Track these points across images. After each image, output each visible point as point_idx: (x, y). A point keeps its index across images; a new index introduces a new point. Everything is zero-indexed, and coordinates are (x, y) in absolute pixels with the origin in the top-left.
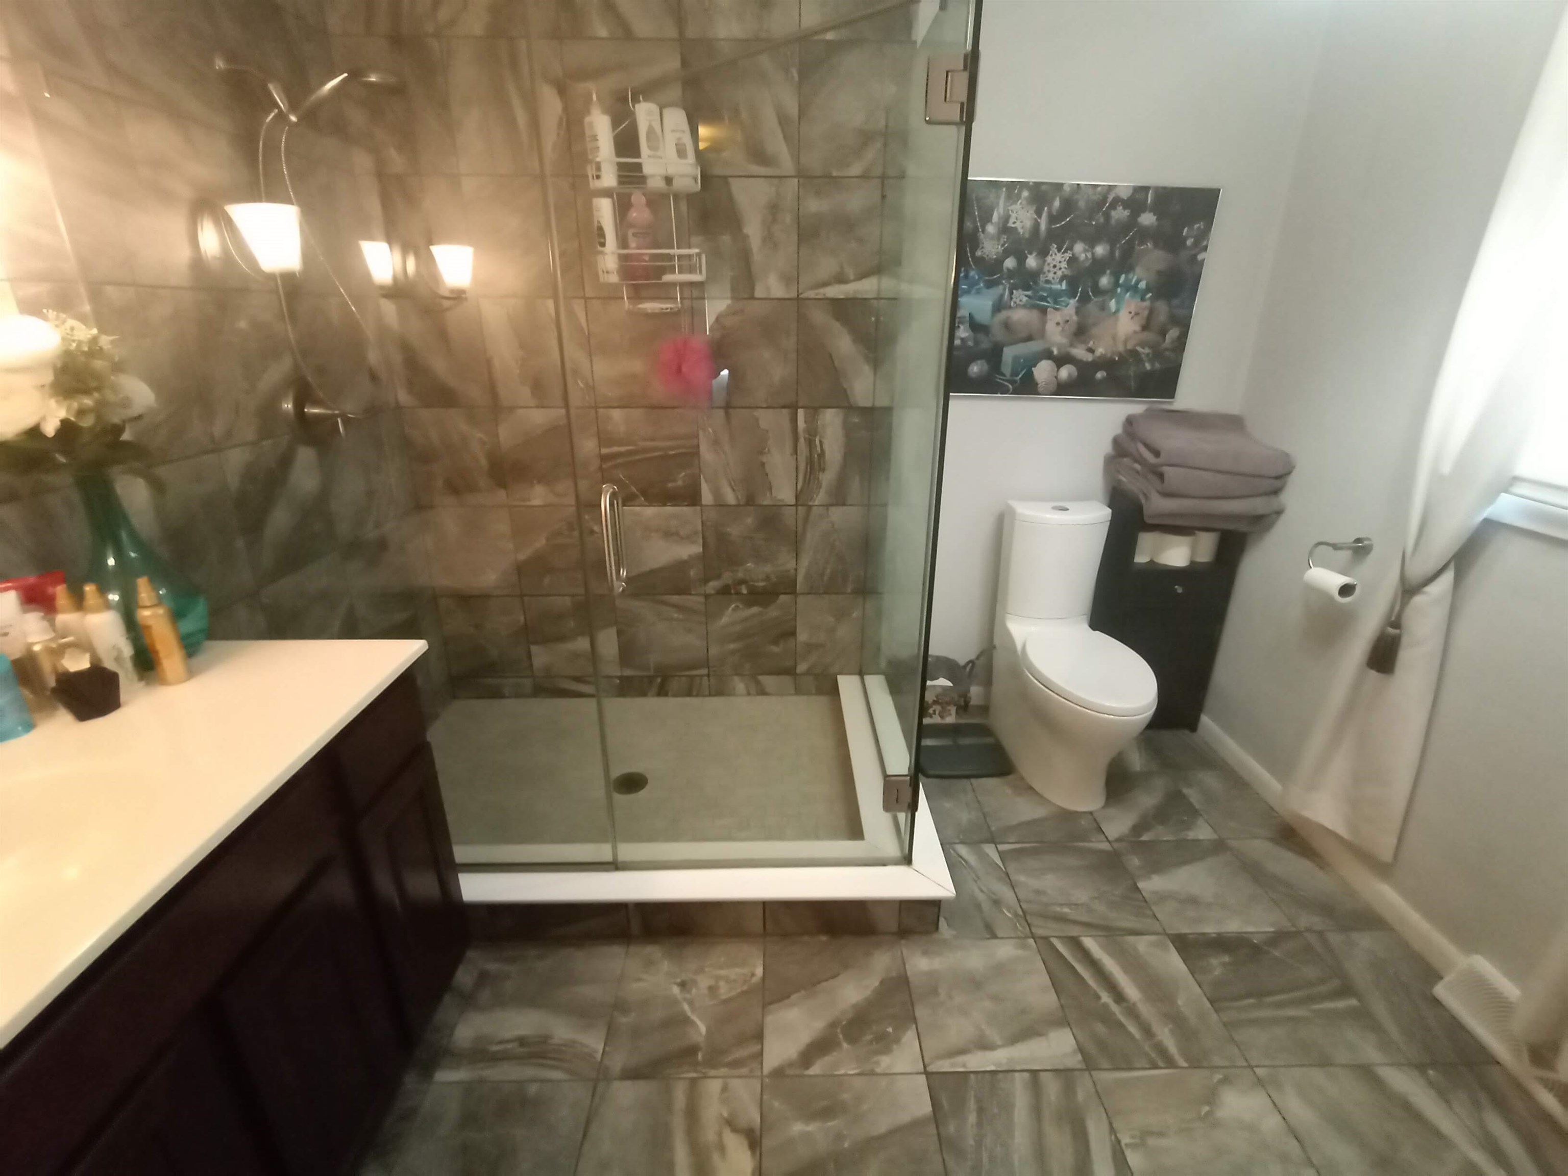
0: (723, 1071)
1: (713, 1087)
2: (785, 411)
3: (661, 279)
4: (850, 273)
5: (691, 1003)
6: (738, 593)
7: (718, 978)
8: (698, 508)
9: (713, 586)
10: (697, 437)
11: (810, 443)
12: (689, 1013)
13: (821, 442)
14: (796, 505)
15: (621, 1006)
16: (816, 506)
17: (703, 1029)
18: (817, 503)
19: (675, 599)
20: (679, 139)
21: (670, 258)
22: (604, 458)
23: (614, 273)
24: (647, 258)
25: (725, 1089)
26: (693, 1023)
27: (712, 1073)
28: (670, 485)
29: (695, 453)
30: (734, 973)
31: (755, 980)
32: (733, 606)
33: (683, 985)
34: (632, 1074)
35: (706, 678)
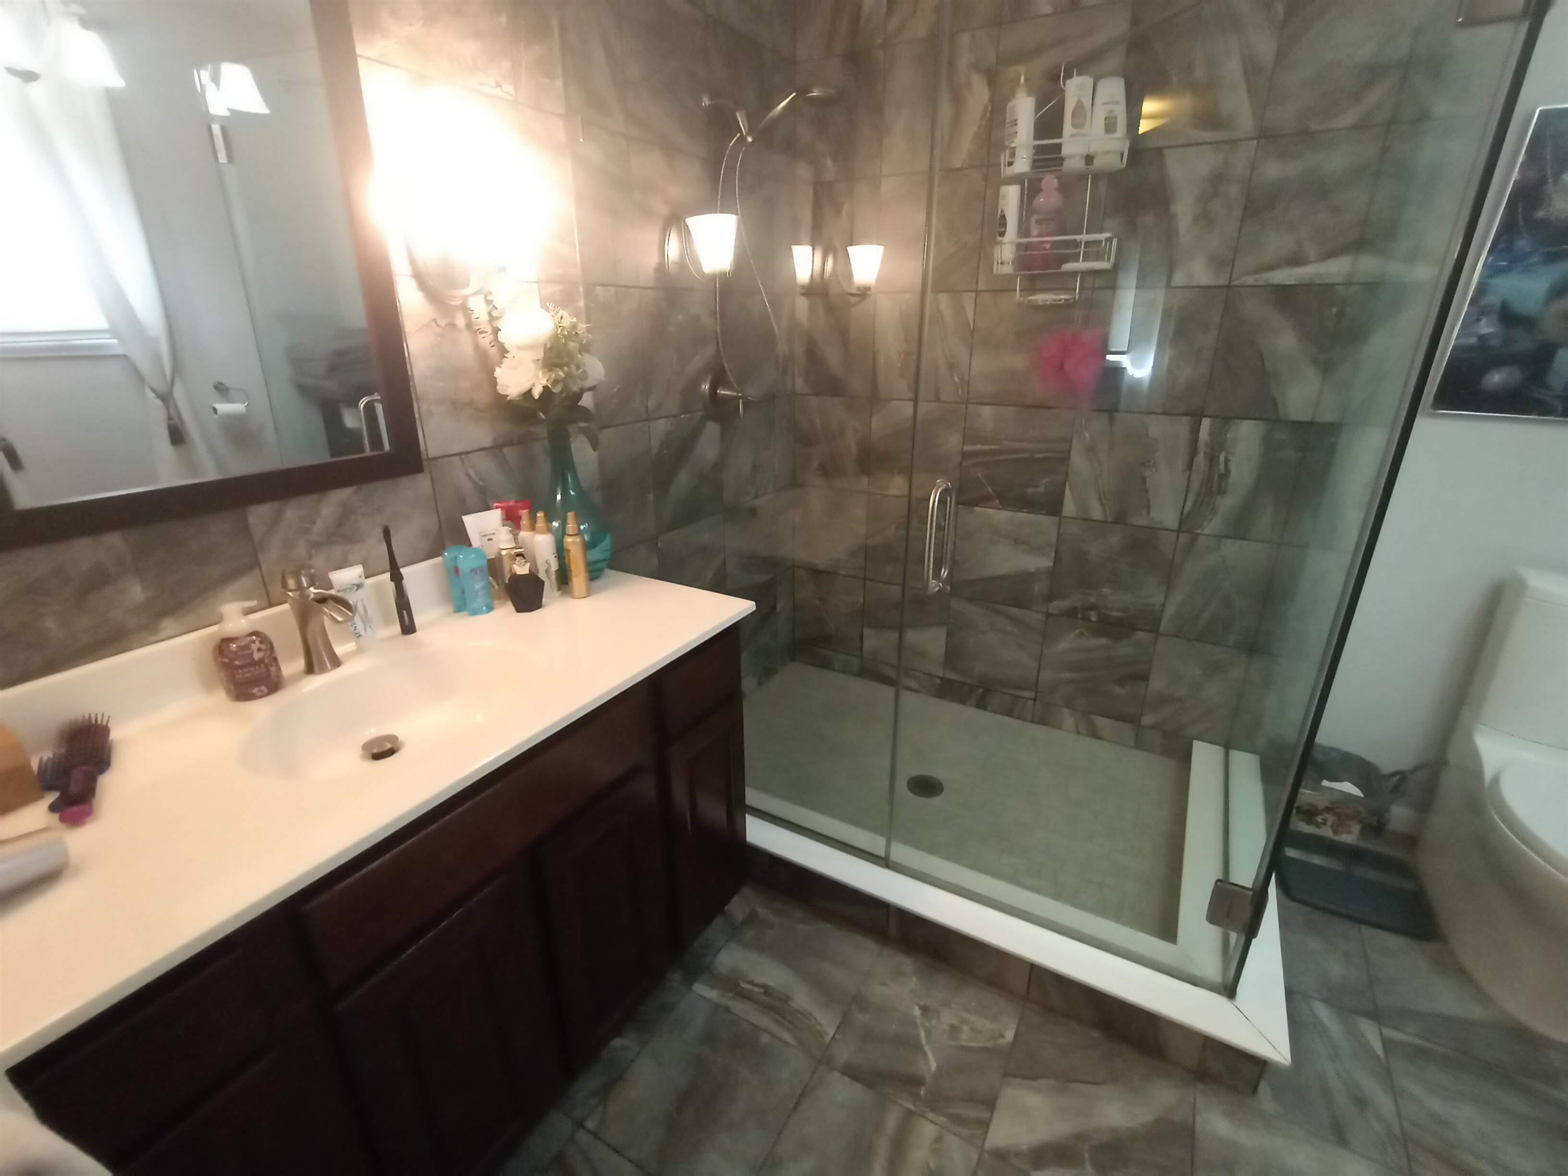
0: (942, 1120)
1: (927, 1130)
2: (1185, 419)
3: (1060, 268)
4: (1311, 251)
5: (928, 1032)
6: (1086, 619)
7: (964, 1021)
8: (1056, 519)
9: (1058, 605)
10: (1071, 441)
11: (1212, 460)
12: (924, 1041)
13: (1227, 461)
14: (1179, 531)
15: (859, 1001)
16: (1204, 535)
17: (933, 1065)
18: (1206, 532)
19: (1013, 611)
20: (1111, 111)
21: (1076, 244)
22: (965, 455)
23: (1009, 263)
24: (1048, 246)
25: (939, 1139)
26: (924, 1054)
27: (931, 1115)
28: (1030, 490)
29: (1065, 458)
30: (985, 1024)
31: (1001, 1041)
32: (1078, 631)
33: (925, 1010)
34: (854, 1073)
35: (1030, 702)
